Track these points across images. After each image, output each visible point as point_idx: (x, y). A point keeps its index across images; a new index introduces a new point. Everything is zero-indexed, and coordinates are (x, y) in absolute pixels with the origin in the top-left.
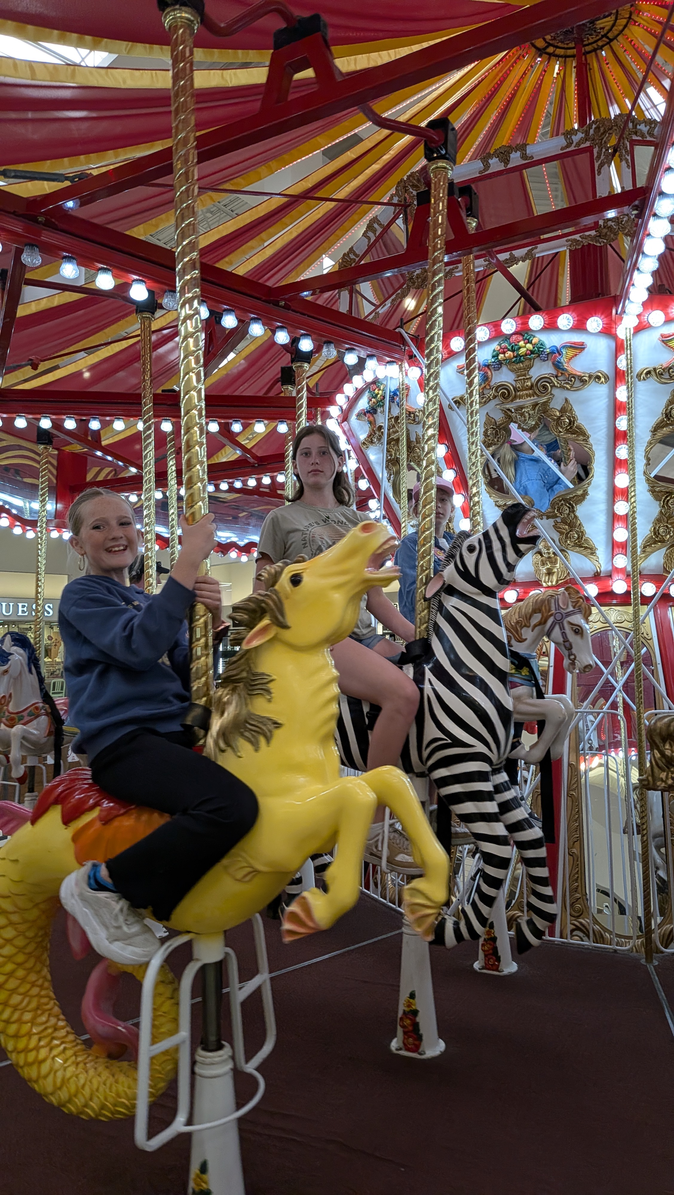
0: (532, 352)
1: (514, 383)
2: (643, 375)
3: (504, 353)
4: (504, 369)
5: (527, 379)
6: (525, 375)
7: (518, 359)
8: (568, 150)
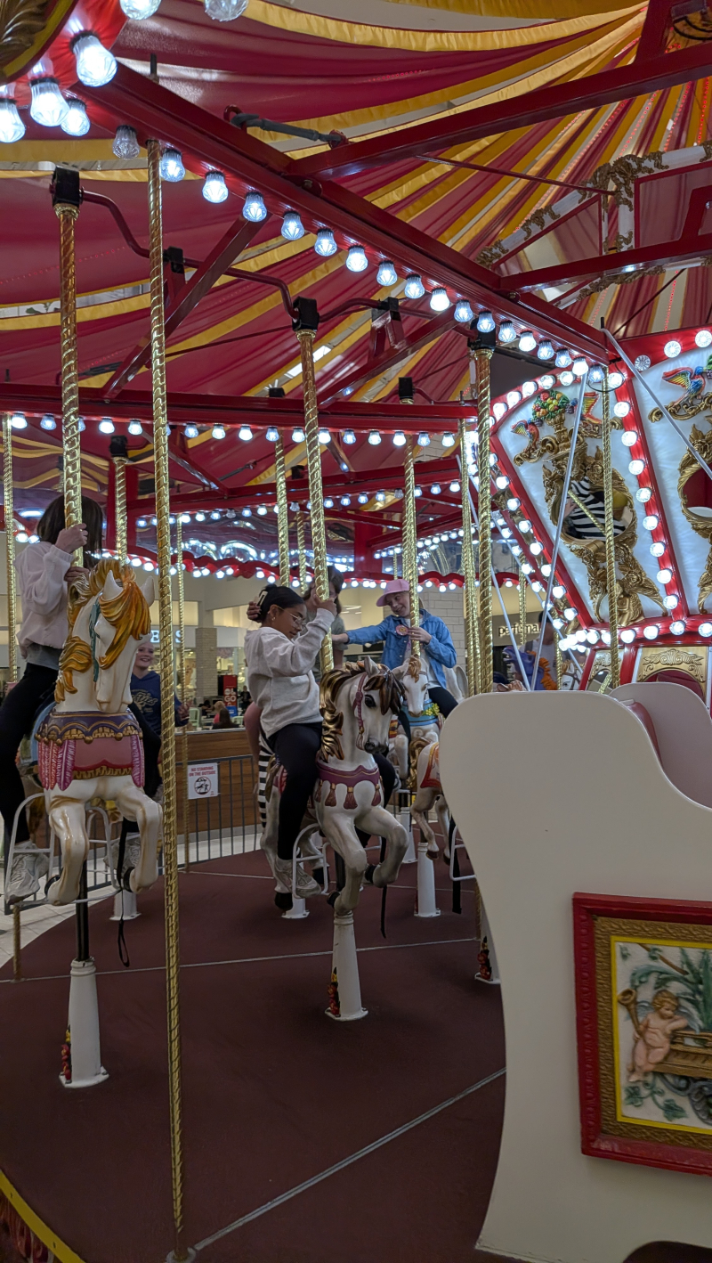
0: (559, 407)
1: (555, 436)
2: (654, 417)
3: (539, 410)
4: (546, 424)
5: (563, 431)
6: (560, 428)
7: (549, 415)
8: (584, 201)
